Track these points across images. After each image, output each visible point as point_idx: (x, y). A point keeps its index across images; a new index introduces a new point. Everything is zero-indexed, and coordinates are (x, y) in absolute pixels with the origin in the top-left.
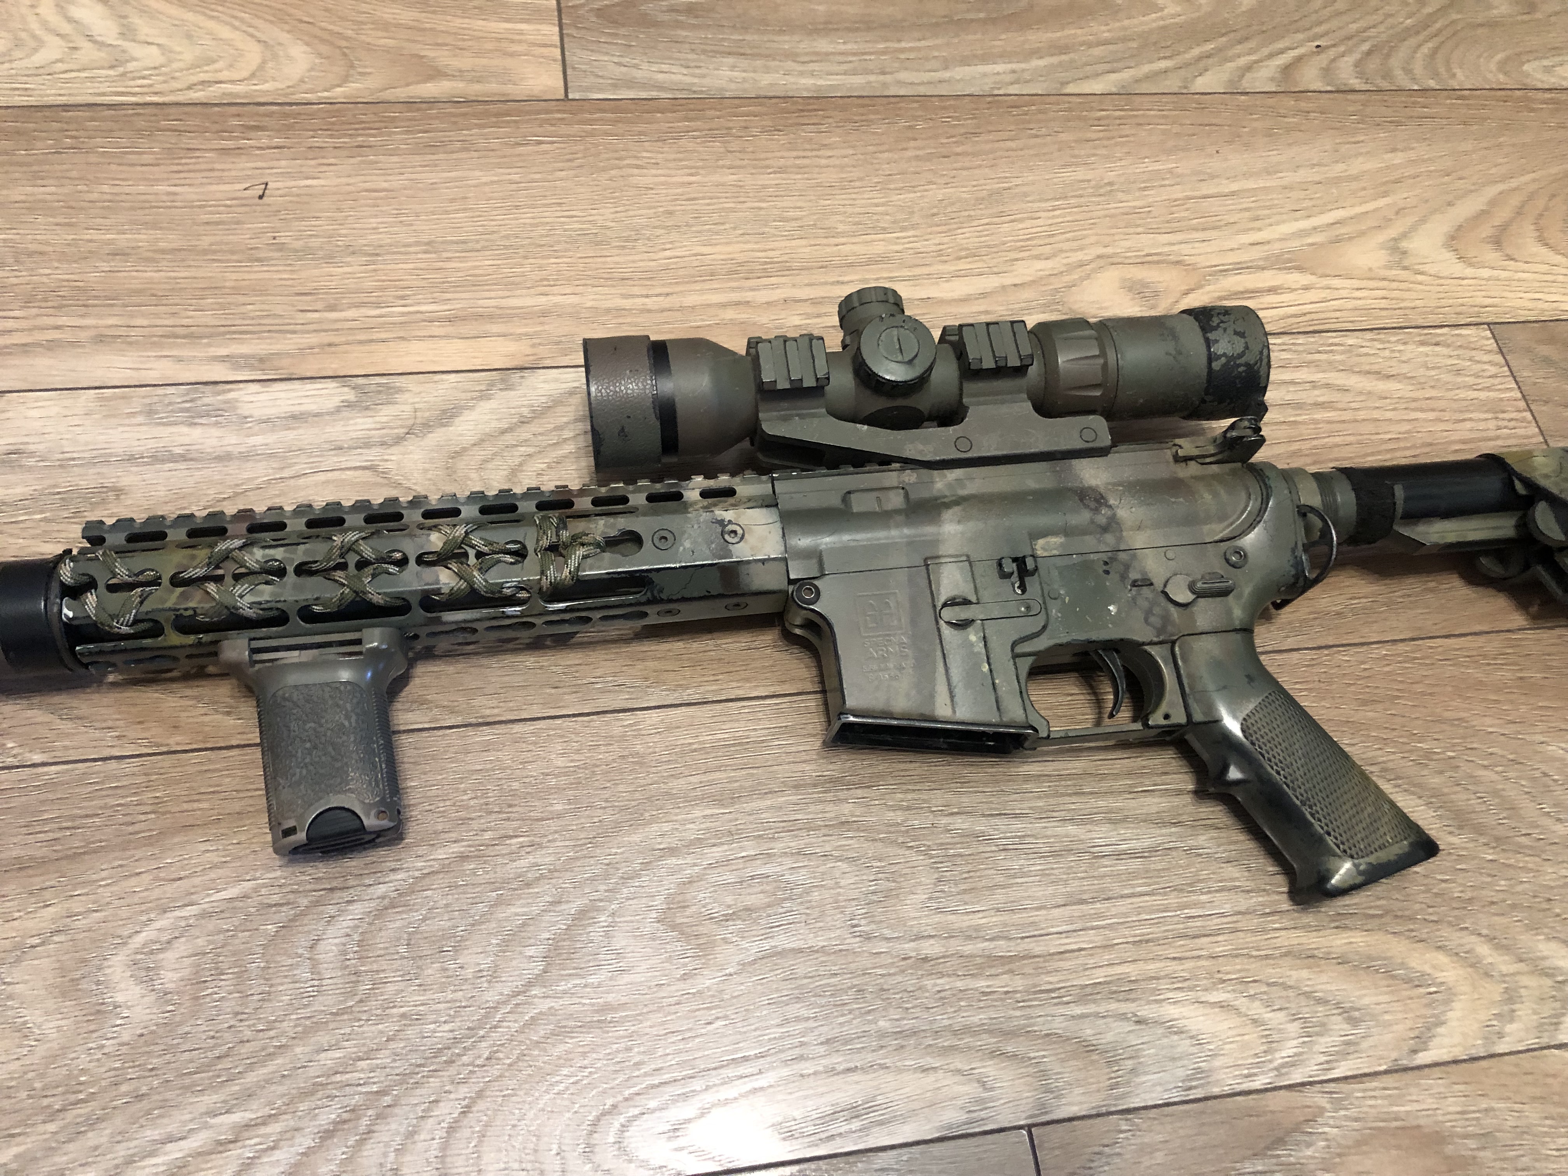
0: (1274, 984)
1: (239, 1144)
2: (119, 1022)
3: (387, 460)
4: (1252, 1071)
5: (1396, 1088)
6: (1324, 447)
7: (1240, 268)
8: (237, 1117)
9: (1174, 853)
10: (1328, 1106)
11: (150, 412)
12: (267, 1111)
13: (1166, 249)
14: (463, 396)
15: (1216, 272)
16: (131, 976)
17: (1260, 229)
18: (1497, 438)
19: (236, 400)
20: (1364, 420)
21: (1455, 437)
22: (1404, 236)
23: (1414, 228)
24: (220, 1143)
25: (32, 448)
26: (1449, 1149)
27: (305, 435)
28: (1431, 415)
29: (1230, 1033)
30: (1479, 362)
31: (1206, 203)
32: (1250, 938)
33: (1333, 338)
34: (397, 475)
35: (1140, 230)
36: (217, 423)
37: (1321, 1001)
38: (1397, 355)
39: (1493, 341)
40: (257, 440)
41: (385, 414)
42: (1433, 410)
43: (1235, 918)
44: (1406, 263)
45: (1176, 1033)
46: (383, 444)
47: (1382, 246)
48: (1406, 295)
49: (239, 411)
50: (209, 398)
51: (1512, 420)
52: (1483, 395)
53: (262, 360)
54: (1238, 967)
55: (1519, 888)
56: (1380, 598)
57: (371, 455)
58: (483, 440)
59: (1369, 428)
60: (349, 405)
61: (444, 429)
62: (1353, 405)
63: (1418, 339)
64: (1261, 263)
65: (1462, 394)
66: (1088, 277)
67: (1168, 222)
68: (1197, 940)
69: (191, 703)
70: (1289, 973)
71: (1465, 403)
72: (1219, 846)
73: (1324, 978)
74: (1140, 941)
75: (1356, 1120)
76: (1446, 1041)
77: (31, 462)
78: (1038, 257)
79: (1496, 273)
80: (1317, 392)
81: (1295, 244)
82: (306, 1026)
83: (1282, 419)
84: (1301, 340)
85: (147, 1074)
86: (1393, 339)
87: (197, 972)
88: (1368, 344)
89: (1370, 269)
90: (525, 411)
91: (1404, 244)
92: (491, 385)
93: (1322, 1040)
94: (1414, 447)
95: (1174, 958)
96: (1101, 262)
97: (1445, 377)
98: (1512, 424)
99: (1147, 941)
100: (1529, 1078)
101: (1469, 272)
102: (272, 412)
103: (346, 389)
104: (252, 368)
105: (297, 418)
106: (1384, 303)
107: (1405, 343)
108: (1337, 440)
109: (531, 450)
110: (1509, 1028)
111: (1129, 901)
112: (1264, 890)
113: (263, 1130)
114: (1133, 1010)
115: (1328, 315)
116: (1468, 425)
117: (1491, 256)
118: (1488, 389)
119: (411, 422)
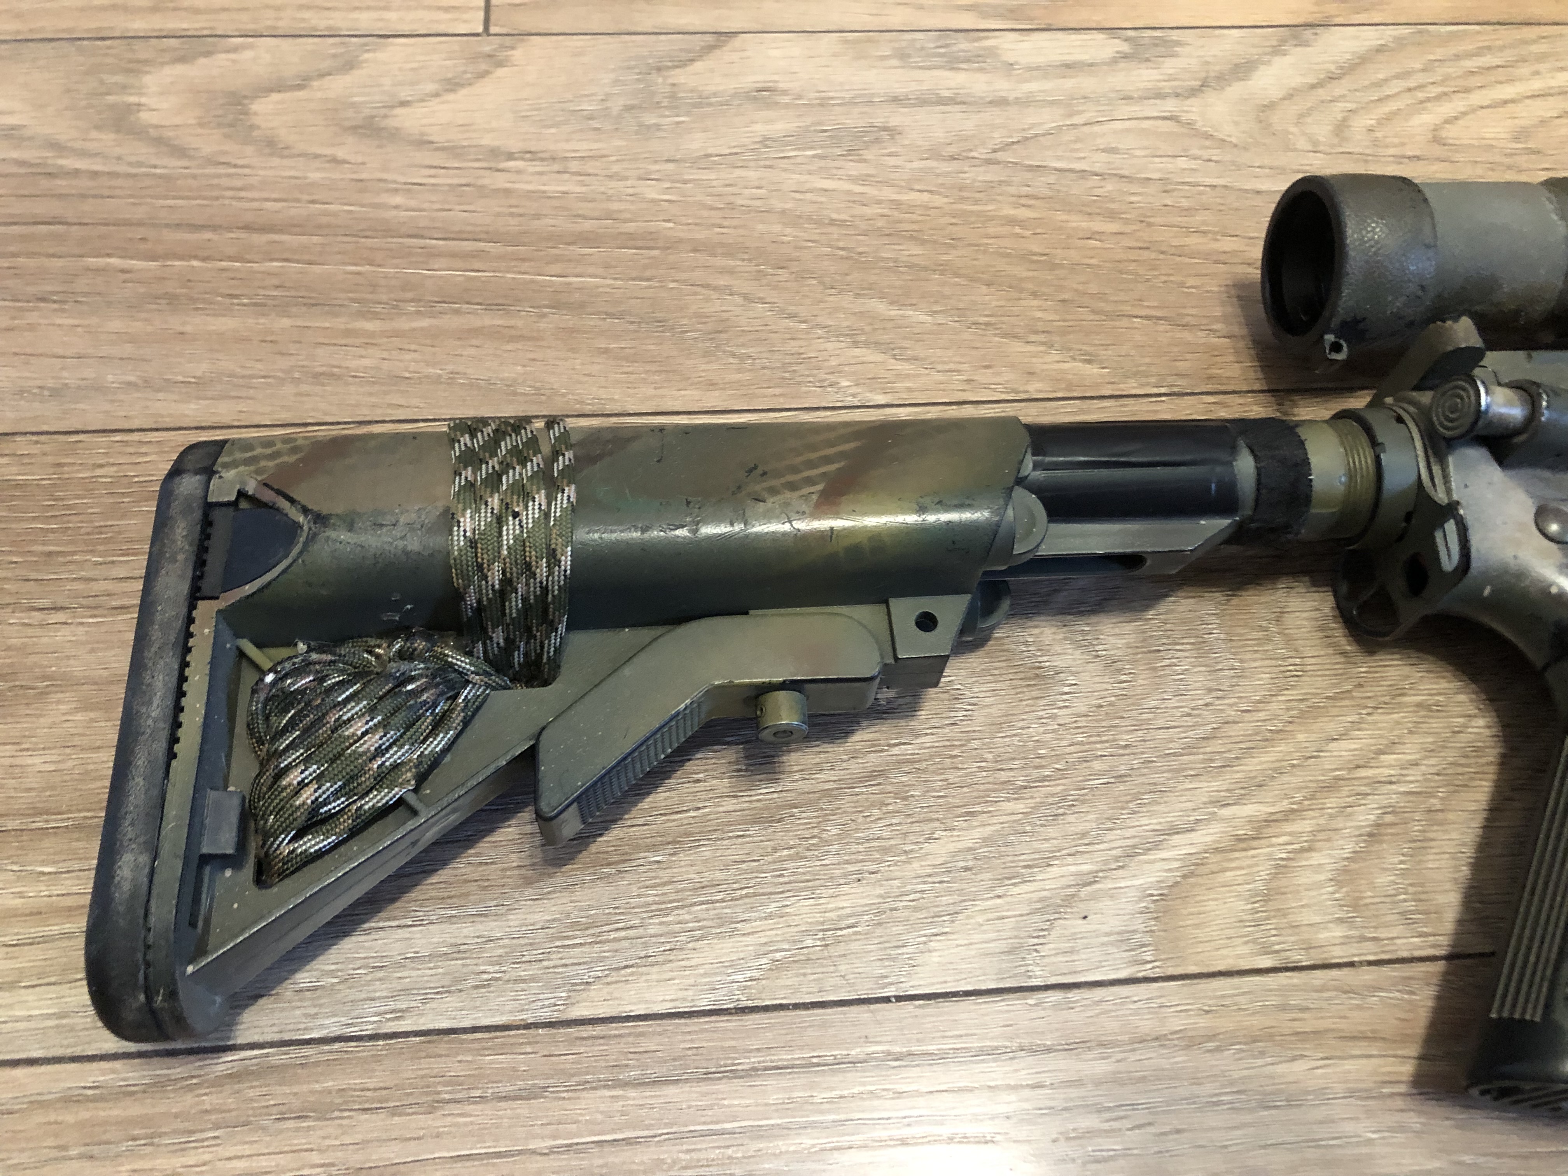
1: (1262, 842)
2: (1066, 689)
3: (1187, 112)
8: (1249, 810)
11: (902, 55)
12: (1285, 805)
14: (1254, 51)
16: (1066, 639)
19: (996, 47)
24: (1240, 839)
25: (781, 85)
27: (1087, 83)
34: (1204, 126)
36: (981, 70)
40: (1033, 86)
41: (1170, 66)
46: (1177, 95)
49: (1004, 58)
50: (963, 45)
53: (1012, 11)
57: (1170, 106)
58: (1292, 95)
60: (1125, 57)
61: (1242, 83)
69: (1042, 348)
77: (786, 99)
82: (1300, 710)
85: (1121, 751)
87: (1144, 640)
90: (1332, 67)
92: (1283, 41)
102: (1041, 60)
103: (1117, 41)
104: (1001, 16)
105: (1069, 67)
109: (1351, 106)
113: (1288, 827)
119: (1204, 75)
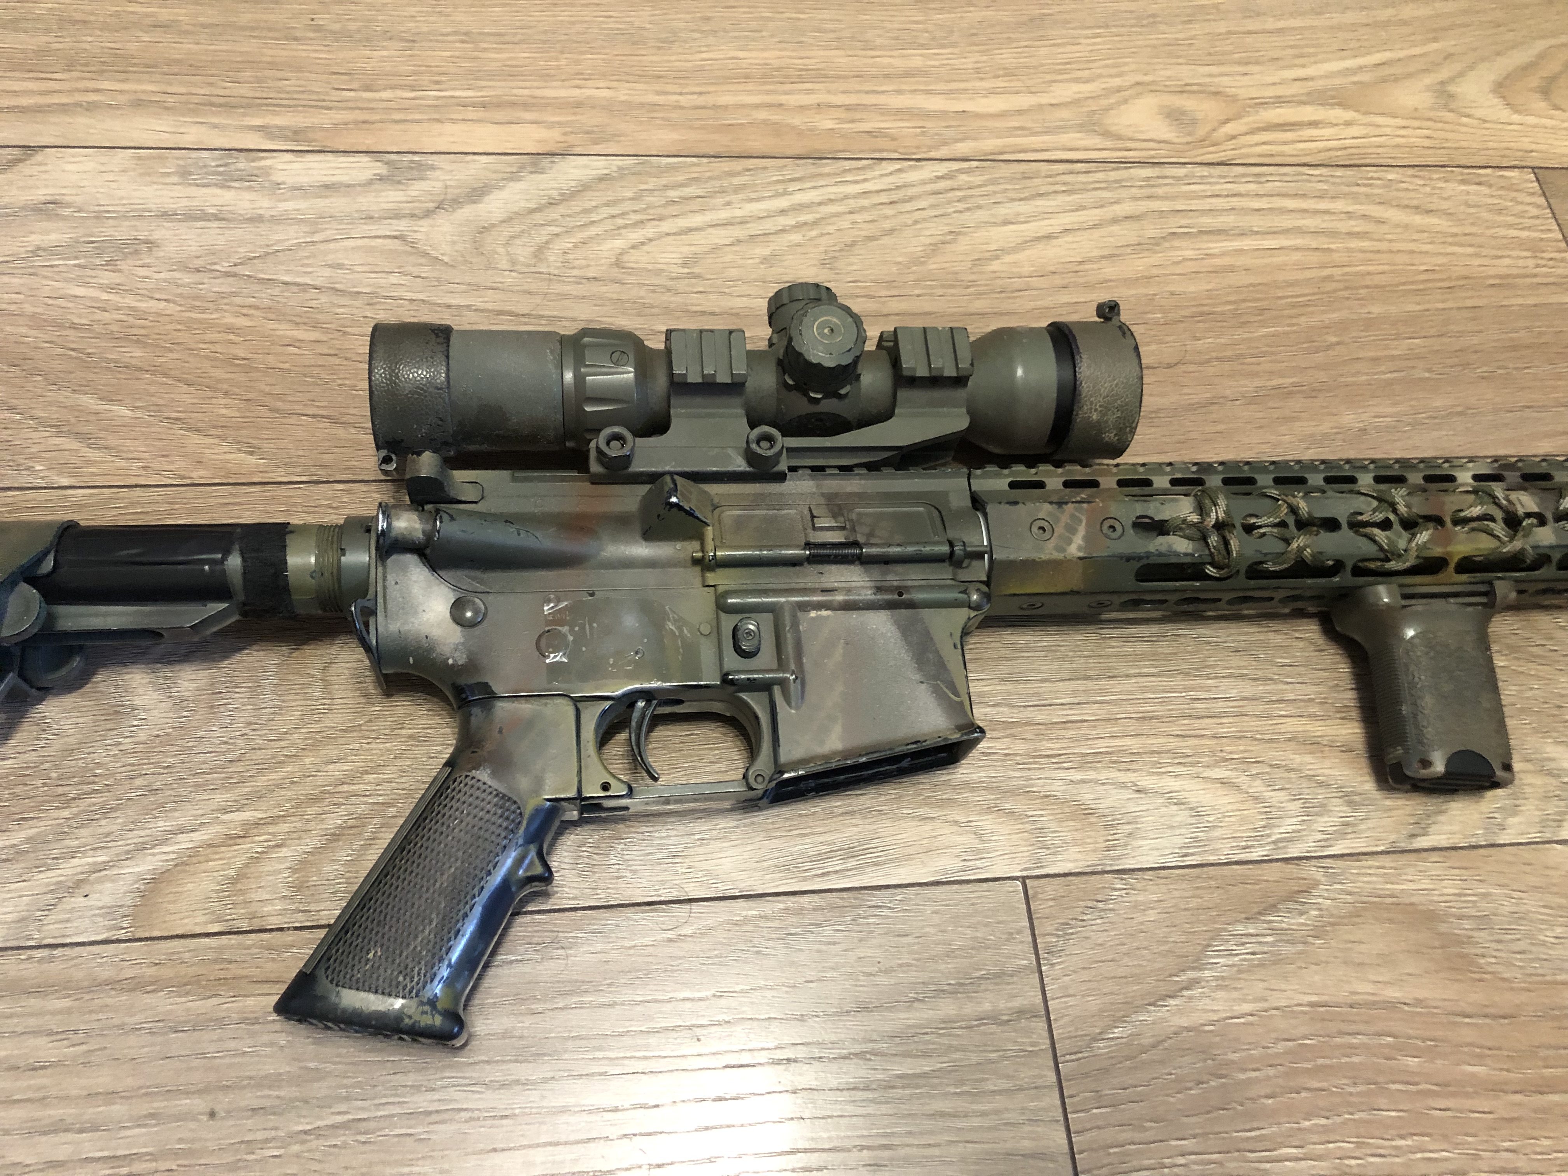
0: (1278, 766)
1: (248, 840)
2: (135, 723)
3: (415, 231)
4: (1250, 843)
5: (1391, 868)
6: (1356, 274)
7: (1280, 101)
8: (247, 815)
9: (1182, 640)
10: (1323, 879)
11: (184, 173)
12: (276, 812)
13: (1208, 80)
14: (494, 176)
15: (1256, 104)
16: (150, 683)
17: (1304, 66)
18: (1535, 276)
19: (270, 167)
20: (1399, 251)
21: (1492, 271)
22: (1452, 80)
23: (1461, 74)
24: (230, 837)
25: (68, 199)
26: (1443, 928)
27: (337, 204)
28: (1470, 250)
29: (1230, 807)
30: (1522, 203)
31: (1249, 39)
32: (1255, 723)
33: (1372, 172)
34: (425, 245)
35: (1180, 61)
36: (250, 188)
37: (1321, 784)
38: (1437, 191)
39: (1536, 184)
40: (290, 205)
41: (417, 189)
42: (1471, 246)
43: (1241, 703)
44: (1453, 106)
45: (1176, 804)
46: (412, 216)
47: (1428, 88)
48: (1450, 136)
49: (271, 178)
50: (242, 164)
51: (1551, 259)
52: (1524, 234)
53: (296, 132)
54: (1242, 748)
55: (1529, 694)
56: (1404, 418)
57: (402, 226)
58: (511, 218)
59: (1405, 258)
60: (381, 179)
61: (475, 206)
62: (1389, 237)
63: (1460, 178)
64: (1304, 98)
65: (1503, 232)
66: (1126, 101)
67: (1210, 54)
68: (1200, 721)
69: (216, 441)
70: (1292, 757)
71: (1505, 241)
72: (1229, 636)
73: (1327, 763)
74: (1144, 718)
75: (1350, 894)
76: (1447, 828)
77: (66, 212)
78: (1077, 80)
79: (1544, 121)
80: (1352, 223)
81: (1337, 81)
82: (316, 740)
83: (1315, 246)
84: (1339, 172)
85: (162, 771)
86: (1435, 176)
87: (213, 684)
88: (1408, 179)
89: (1416, 109)
90: (555, 194)
91: (1451, 88)
92: (522, 167)
93: (1319, 819)
94: (1449, 279)
95: (1177, 736)
96: (1139, 89)
97: (1485, 215)
98: (1551, 263)
99: (1151, 718)
100: (1527, 868)
101: (1516, 118)
102: (304, 180)
103: (379, 164)
104: (286, 138)
105: (329, 188)
106: (1427, 143)
107: (1447, 181)
108: (1371, 268)
109: (557, 230)
110: (1512, 821)
111: (1134, 680)
112: (1271, 679)
113: (271, 829)
114: (1133, 779)
115: (1370, 151)
116: (1507, 261)
117: (1541, 105)
118: (1529, 228)
119: (442, 197)
